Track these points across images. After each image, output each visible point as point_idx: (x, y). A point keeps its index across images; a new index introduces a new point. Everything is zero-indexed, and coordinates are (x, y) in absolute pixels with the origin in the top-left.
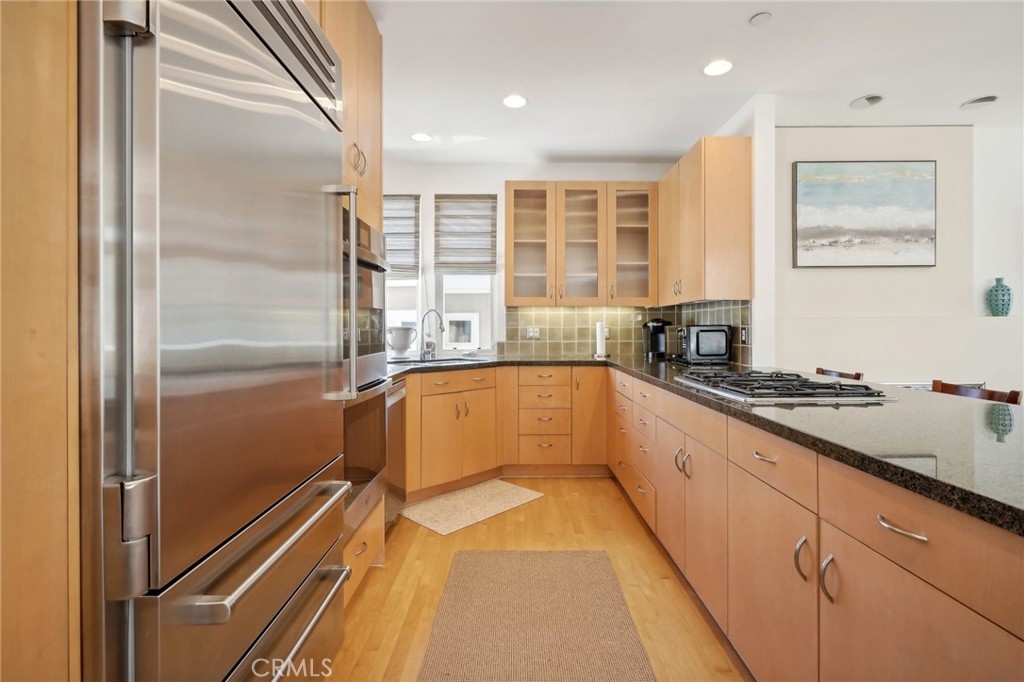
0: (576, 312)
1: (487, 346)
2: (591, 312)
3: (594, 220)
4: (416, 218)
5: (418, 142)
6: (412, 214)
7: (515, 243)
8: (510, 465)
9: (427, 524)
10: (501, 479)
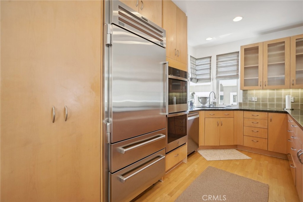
0: (275, 91)
1: (235, 104)
2: (283, 91)
3: (283, 54)
4: (210, 64)
5: (209, 41)
6: (209, 62)
7: (244, 67)
8: (239, 145)
9: (204, 156)
10: (236, 149)
